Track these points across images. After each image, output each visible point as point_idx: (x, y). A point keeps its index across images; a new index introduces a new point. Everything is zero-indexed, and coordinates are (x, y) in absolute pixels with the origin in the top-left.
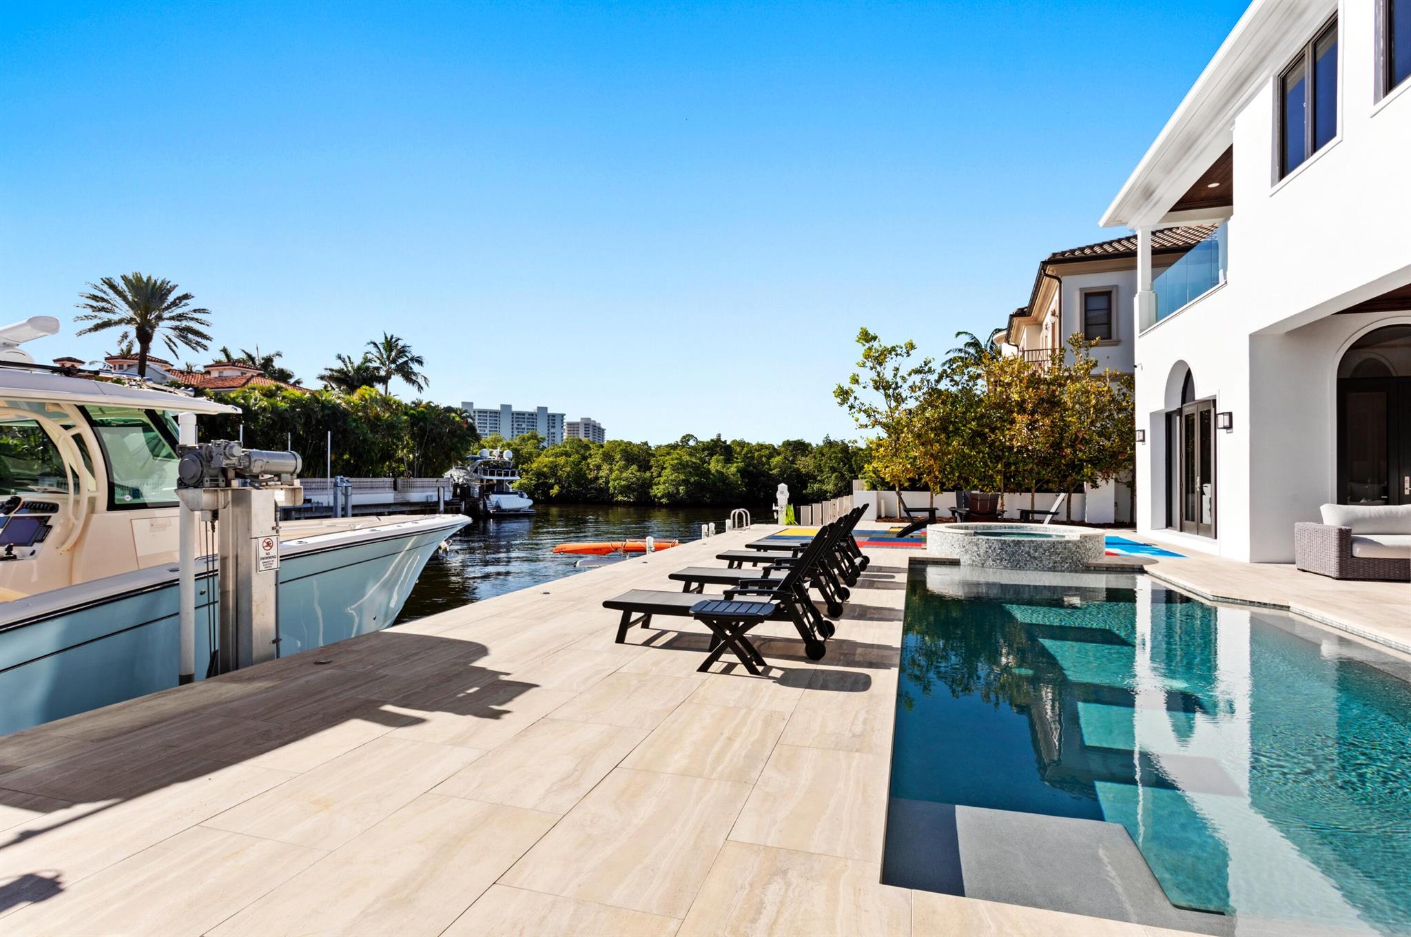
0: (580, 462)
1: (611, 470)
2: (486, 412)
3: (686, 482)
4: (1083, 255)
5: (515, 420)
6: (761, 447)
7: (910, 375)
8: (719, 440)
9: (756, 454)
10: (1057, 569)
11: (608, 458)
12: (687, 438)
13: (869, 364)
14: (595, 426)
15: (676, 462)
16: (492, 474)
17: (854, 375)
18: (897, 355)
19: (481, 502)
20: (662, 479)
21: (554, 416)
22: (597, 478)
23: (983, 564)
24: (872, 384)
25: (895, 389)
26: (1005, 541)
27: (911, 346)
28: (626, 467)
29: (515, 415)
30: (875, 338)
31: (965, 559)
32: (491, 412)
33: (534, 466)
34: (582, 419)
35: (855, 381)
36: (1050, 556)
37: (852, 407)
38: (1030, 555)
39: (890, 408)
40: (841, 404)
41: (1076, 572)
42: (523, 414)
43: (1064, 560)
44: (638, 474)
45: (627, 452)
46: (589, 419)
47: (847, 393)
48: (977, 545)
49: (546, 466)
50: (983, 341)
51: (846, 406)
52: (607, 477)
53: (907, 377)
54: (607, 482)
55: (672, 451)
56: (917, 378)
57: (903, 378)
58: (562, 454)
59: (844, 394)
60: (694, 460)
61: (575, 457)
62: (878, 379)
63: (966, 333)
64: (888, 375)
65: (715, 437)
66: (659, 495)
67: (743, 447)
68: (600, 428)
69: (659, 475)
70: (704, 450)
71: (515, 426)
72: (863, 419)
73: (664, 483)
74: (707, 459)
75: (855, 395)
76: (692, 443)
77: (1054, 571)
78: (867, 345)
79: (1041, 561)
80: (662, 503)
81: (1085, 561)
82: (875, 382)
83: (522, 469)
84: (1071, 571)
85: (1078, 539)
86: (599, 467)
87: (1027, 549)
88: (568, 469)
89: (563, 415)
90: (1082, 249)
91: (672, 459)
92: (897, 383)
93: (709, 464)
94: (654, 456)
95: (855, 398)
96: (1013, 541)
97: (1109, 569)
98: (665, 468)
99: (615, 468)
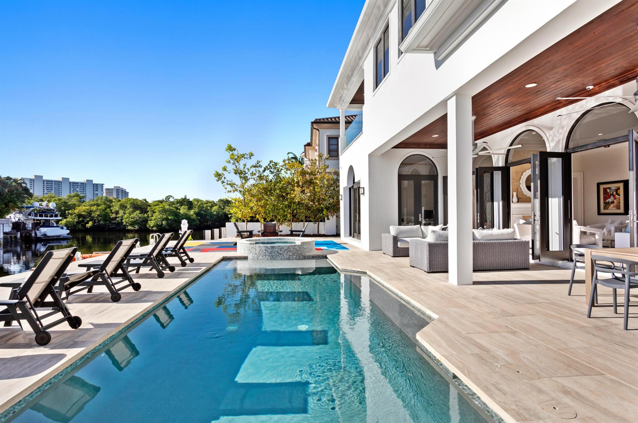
0: (106, 209)
1: (125, 213)
2: (52, 182)
3: (167, 219)
4: (331, 121)
5: (71, 186)
6: (208, 202)
7: (251, 168)
8: (185, 198)
9: (205, 205)
10: (290, 259)
11: (123, 207)
12: (168, 197)
13: (232, 161)
14: (122, 191)
15: (161, 209)
16: (41, 216)
17: (225, 167)
18: (245, 158)
19: (34, 232)
20: (153, 218)
21: (97, 185)
22: (116, 218)
23: (258, 258)
24: (234, 171)
25: (244, 174)
26: (267, 246)
27: (252, 155)
28: (133, 212)
29: (72, 184)
30: (235, 150)
31: (250, 256)
32: (55, 181)
33: (76, 211)
34: (114, 187)
35: (225, 169)
36: (287, 253)
37: (223, 182)
38: (278, 253)
39: (242, 183)
40: (218, 181)
41: (299, 259)
42: (77, 183)
43: (293, 254)
44: (140, 215)
45: (134, 204)
46: (120, 187)
47: (220, 175)
48: (255, 249)
49: (84, 211)
50: (298, 157)
51: (220, 182)
52: (122, 217)
53: (250, 169)
54: (122, 220)
55: (160, 204)
56: (253, 169)
57: (248, 169)
58: (94, 205)
59: (219, 176)
60: (171, 208)
61: (103, 207)
62: (236, 169)
63: (292, 153)
64: (241, 168)
65: (183, 197)
66: (152, 226)
67: (198, 202)
68: (125, 192)
69: (152, 216)
70: (178, 203)
71: (72, 189)
72: (229, 188)
73: (155, 220)
74: (179, 208)
75: (225, 176)
76: (171, 200)
77: (289, 260)
78: (231, 153)
79: (283, 255)
80: (153, 230)
81: (303, 254)
82: (235, 170)
83: (68, 213)
84: (296, 259)
85: (300, 244)
86: (117, 213)
87: (277, 250)
88: (98, 213)
89: (102, 185)
90: (331, 118)
91: (159, 208)
92: (245, 172)
93: (180, 210)
94: (150, 206)
95: (225, 178)
96: (271, 246)
97: (313, 257)
98: (155, 212)
99: (126, 212)
